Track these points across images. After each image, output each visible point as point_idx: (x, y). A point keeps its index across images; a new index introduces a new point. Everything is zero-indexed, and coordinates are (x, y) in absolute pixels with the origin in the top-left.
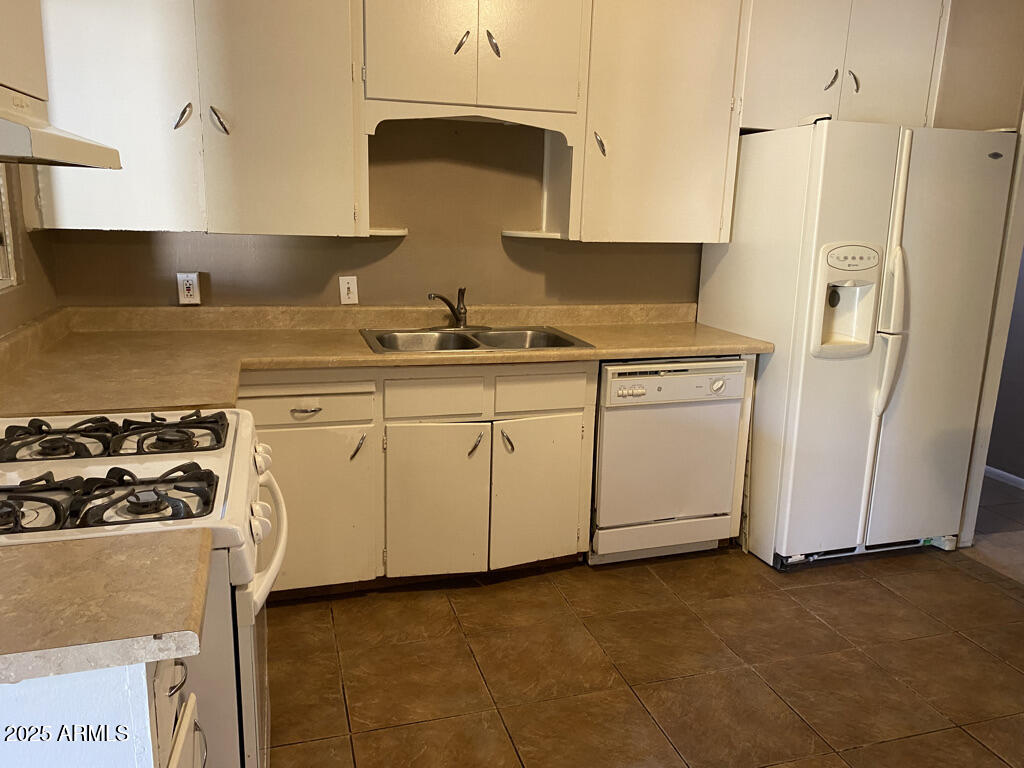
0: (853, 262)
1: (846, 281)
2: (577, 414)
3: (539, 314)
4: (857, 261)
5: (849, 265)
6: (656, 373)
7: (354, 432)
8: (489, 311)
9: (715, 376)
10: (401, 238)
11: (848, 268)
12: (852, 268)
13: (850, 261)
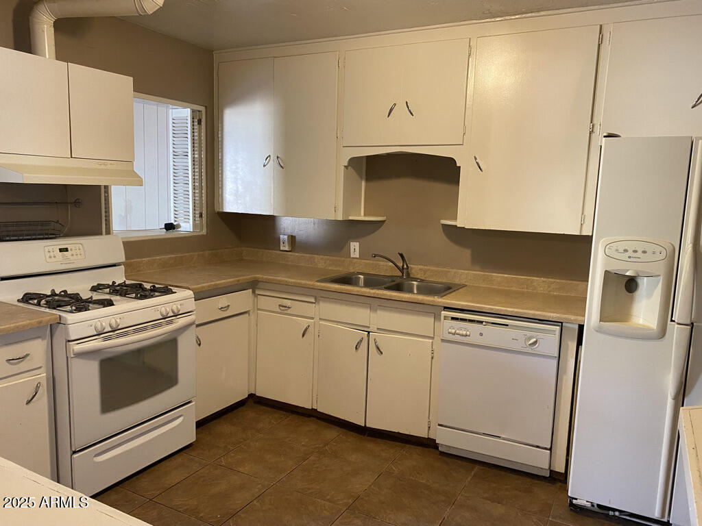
0: (635, 255)
1: (628, 270)
2: (427, 340)
3: (462, 276)
4: (639, 254)
5: (630, 257)
6: (482, 322)
7: (305, 322)
8: (429, 270)
9: (529, 334)
10: (383, 222)
11: (629, 260)
12: (632, 260)
13: (630, 253)
